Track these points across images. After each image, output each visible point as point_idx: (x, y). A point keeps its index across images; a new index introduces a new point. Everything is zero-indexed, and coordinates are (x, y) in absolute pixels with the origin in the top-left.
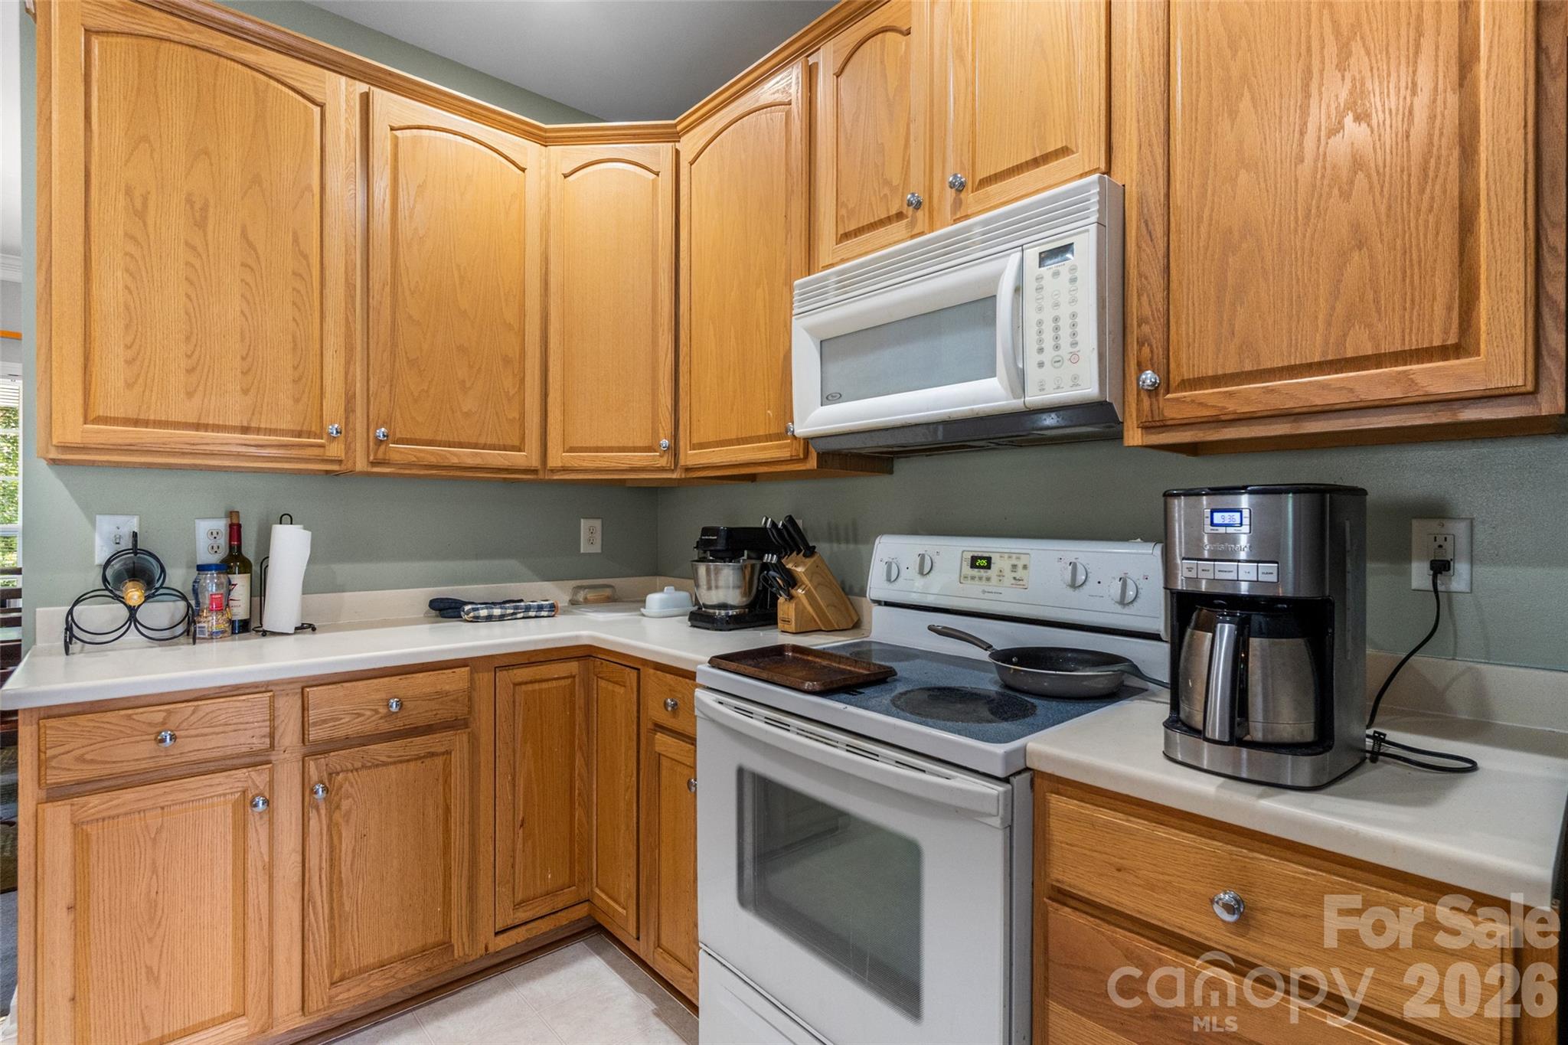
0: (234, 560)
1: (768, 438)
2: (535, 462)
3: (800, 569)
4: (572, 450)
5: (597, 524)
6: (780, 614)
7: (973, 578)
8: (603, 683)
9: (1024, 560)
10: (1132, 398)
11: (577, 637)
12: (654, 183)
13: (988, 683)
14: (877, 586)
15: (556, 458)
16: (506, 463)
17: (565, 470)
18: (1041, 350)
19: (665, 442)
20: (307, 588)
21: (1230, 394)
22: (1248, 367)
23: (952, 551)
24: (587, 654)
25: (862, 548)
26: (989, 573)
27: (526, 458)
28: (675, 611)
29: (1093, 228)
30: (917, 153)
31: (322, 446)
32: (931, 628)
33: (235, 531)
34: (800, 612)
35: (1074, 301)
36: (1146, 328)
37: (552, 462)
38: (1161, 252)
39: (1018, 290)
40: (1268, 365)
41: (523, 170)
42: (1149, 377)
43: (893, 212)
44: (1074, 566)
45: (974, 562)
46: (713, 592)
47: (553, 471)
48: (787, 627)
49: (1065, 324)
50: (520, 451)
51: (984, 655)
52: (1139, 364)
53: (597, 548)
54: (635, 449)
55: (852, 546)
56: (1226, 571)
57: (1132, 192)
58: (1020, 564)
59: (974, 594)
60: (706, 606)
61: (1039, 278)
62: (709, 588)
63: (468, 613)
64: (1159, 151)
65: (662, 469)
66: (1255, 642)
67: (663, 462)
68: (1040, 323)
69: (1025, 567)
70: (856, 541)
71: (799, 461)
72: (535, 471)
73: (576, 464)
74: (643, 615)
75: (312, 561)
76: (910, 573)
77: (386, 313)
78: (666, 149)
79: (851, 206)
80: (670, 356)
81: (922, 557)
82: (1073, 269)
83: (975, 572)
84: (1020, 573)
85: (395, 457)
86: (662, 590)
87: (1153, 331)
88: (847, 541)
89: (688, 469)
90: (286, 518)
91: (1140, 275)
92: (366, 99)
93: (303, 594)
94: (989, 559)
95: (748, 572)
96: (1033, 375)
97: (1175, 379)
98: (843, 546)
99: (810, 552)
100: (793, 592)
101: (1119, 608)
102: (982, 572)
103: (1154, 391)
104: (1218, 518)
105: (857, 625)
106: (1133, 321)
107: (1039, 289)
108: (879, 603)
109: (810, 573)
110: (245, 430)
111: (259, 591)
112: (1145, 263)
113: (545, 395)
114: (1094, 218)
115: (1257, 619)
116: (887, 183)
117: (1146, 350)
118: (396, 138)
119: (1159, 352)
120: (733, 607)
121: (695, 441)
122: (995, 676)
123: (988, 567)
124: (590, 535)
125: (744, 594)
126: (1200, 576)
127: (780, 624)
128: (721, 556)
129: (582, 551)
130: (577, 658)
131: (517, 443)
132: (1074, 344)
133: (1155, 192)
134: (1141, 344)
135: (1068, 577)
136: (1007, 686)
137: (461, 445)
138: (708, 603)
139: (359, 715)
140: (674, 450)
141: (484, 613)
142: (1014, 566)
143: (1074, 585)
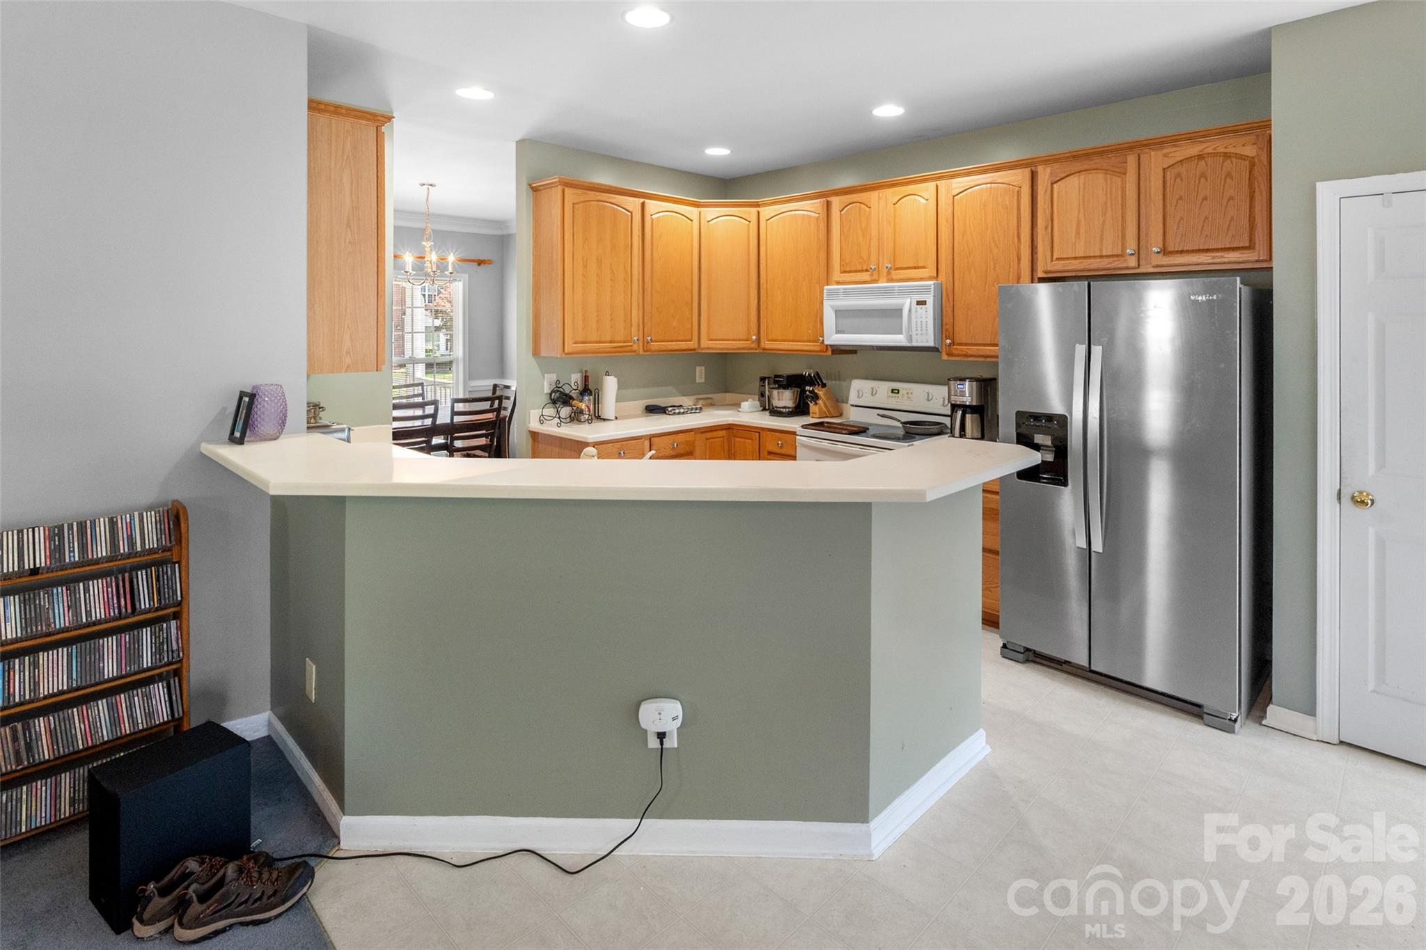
0: (586, 391)
1: (810, 341)
2: (696, 346)
3: (820, 393)
4: (711, 340)
5: (703, 368)
6: (811, 411)
7: (892, 397)
8: (738, 439)
9: (911, 391)
10: (944, 346)
11: (727, 421)
12: (748, 226)
13: (901, 432)
14: (853, 399)
15: (705, 343)
16: (686, 347)
17: (708, 348)
18: (917, 330)
19: (754, 337)
20: (618, 400)
21: (969, 349)
22: (973, 342)
23: (884, 387)
24: (729, 428)
25: (844, 384)
26: (898, 395)
27: (692, 344)
28: (755, 410)
29: (932, 297)
30: (874, 250)
31: (632, 346)
32: (878, 415)
33: (586, 378)
34: (820, 409)
35: (926, 318)
36: (947, 327)
37: (702, 346)
38: (952, 305)
39: (910, 310)
40: (978, 342)
41: (692, 221)
42: (948, 341)
43: (864, 268)
44: (928, 393)
45: (893, 391)
46: (781, 402)
47: (702, 349)
48: (814, 416)
49: (924, 323)
50: (691, 341)
51: (899, 424)
52: (946, 336)
53: (703, 381)
54: (740, 340)
55: (837, 382)
56: (965, 399)
57: (944, 283)
58: (910, 392)
59: (893, 402)
60: (776, 407)
61: (916, 308)
62: (779, 400)
63: (671, 411)
64: (951, 276)
65: (752, 349)
66: (967, 415)
67: (753, 346)
68: (916, 322)
69: (912, 393)
70: (839, 380)
71: (823, 352)
72: (694, 350)
73: (713, 346)
74: (739, 411)
75: (618, 389)
76: (867, 394)
77: (649, 289)
78: (754, 210)
79: (847, 261)
80: (756, 300)
81: (872, 389)
82: (926, 308)
83: (893, 395)
84: (910, 395)
85: (653, 348)
86: (747, 401)
87: (949, 327)
88: (836, 380)
89: (764, 349)
90: (607, 374)
91: (946, 311)
92: (643, 204)
93: (616, 402)
94: (898, 390)
95: (796, 393)
96: (914, 336)
97: (955, 343)
98: (834, 382)
99: (824, 385)
100: (817, 402)
101: (943, 408)
102: (896, 395)
103: (950, 345)
104: (959, 386)
105: (841, 415)
106: (944, 324)
107: (916, 312)
108: (853, 406)
109: (825, 394)
110: (611, 342)
111: (597, 402)
112: (948, 309)
113: (699, 316)
114: (932, 295)
115: (968, 410)
116: (862, 258)
117: (948, 333)
118: (652, 219)
119: (951, 334)
120: (788, 408)
121: (770, 338)
122: (903, 430)
123: (898, 393)
124: (700, 374)
125: (795, 402)
126: (958, 400)
127: (811, 414)
128: (785, 387)
129: (697, 381)
130: (725, 429)
131: (689, 338)
132: (927, 330)
133: (950, 288)
134: (946, 330)
135: (926, 397)
136: (907, 432)
137: (672, 341)
138: (778, 406)
139: (665, 449)
140: (758, 340)
141: (677, 411)
142: (908, 393)
143: (928, 400)
